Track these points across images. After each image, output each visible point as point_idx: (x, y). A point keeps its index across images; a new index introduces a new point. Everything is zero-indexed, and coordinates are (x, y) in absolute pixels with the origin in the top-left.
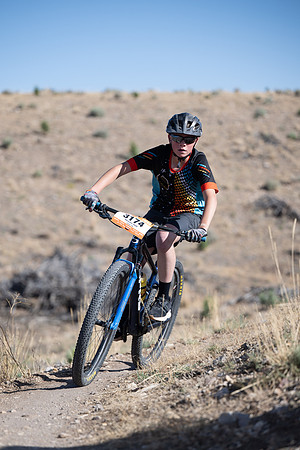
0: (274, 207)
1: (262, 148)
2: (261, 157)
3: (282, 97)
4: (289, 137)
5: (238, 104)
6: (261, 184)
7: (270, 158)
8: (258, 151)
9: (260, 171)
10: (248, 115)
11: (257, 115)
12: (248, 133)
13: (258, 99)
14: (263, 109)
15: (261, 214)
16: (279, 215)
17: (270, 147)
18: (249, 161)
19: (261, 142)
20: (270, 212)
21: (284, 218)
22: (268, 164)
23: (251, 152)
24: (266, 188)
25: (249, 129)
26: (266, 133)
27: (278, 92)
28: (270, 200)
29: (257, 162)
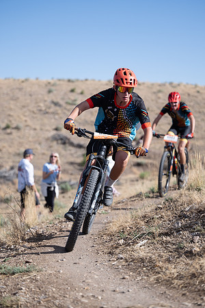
0: (61, 139)
1: (53, 108)
2: (53, 113)
3: (61, 82)
4: (67, 103)
5: (39, 86)
6: (54, 127)
7: (57, 114)
8: (51, 110)
9: (53, 120)
10: (44, 91)
11: (50, 92)
12: (45, 101)
13: (49, 83)
14: (53, 88)
15: (55, 143)
16: (64, 143)
17: (58, 108)
18: (47, 115)
19: (53, 105)
20: (60, 142)
21: (67, 145)
22: (57, 117)
23: (48, 110)
24: (56, 129)
25: (46, 98)
26: (55, 101)
27: (59, 80)
28: (59, 135)
29: (52, 116)
